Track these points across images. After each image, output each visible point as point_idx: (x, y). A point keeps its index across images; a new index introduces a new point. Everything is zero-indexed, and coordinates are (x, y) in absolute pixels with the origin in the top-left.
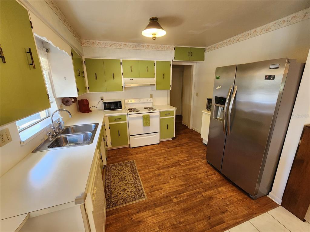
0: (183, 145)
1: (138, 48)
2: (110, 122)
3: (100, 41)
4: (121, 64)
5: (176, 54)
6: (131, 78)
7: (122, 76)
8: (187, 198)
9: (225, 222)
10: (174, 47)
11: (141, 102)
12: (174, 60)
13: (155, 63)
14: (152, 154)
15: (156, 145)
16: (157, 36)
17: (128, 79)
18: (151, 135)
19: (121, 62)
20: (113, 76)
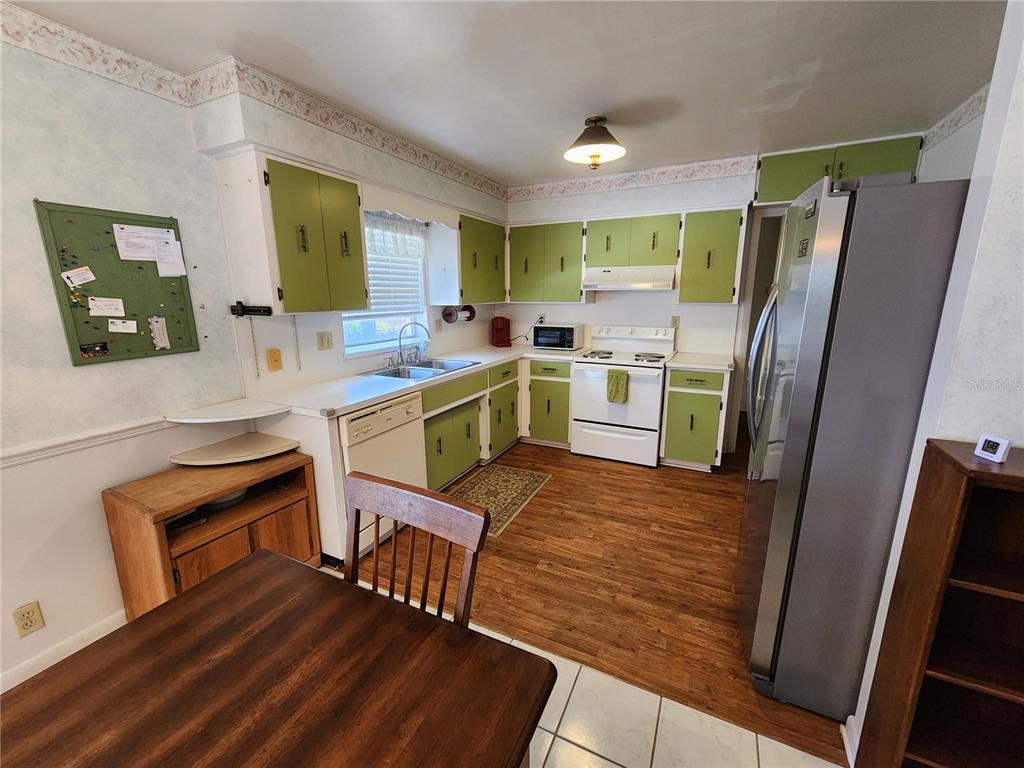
0: (727, 494)
1: (631, 185)
2: (532, 374)
3: (541, 186)
4: (584, 232)
5: (763, 181)
6: (604, 269)
7: (584, 263)
8: (572, 578)
9: (595, 655)
10: (755, 158)
11: (634, 336)
12: (755, 204)
13: (683, 219)
14: (608, 481)
15: (641, 469)
16: (600, 161)
17: (597, 271)
18: (631, 434)
19: (585, 227)
20: (562, 264)
